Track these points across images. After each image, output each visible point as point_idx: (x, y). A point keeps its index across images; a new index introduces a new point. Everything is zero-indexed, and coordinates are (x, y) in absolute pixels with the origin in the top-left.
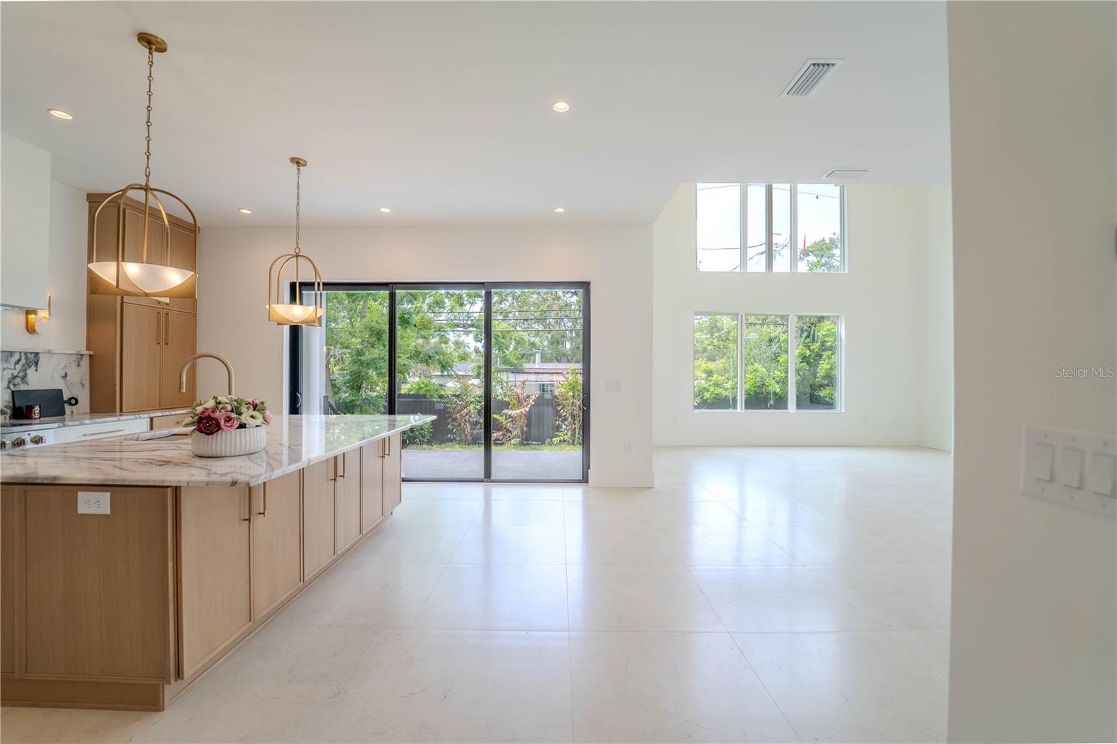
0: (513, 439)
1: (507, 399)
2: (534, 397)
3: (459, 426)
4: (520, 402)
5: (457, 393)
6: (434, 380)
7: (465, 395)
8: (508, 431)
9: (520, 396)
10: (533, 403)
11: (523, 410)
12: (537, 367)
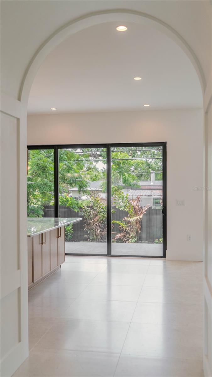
0: (130, 239)
1: (127, 210)
2: (146, 209)
3: (92, 229)
4: (136, 212)
5: (90, 205)
6: (71, 194)
7: (96, 207)
8: (127, 233)
9: (136, 207)
10: (145, 212)
11: (138, 217)
12: (152, 184)
